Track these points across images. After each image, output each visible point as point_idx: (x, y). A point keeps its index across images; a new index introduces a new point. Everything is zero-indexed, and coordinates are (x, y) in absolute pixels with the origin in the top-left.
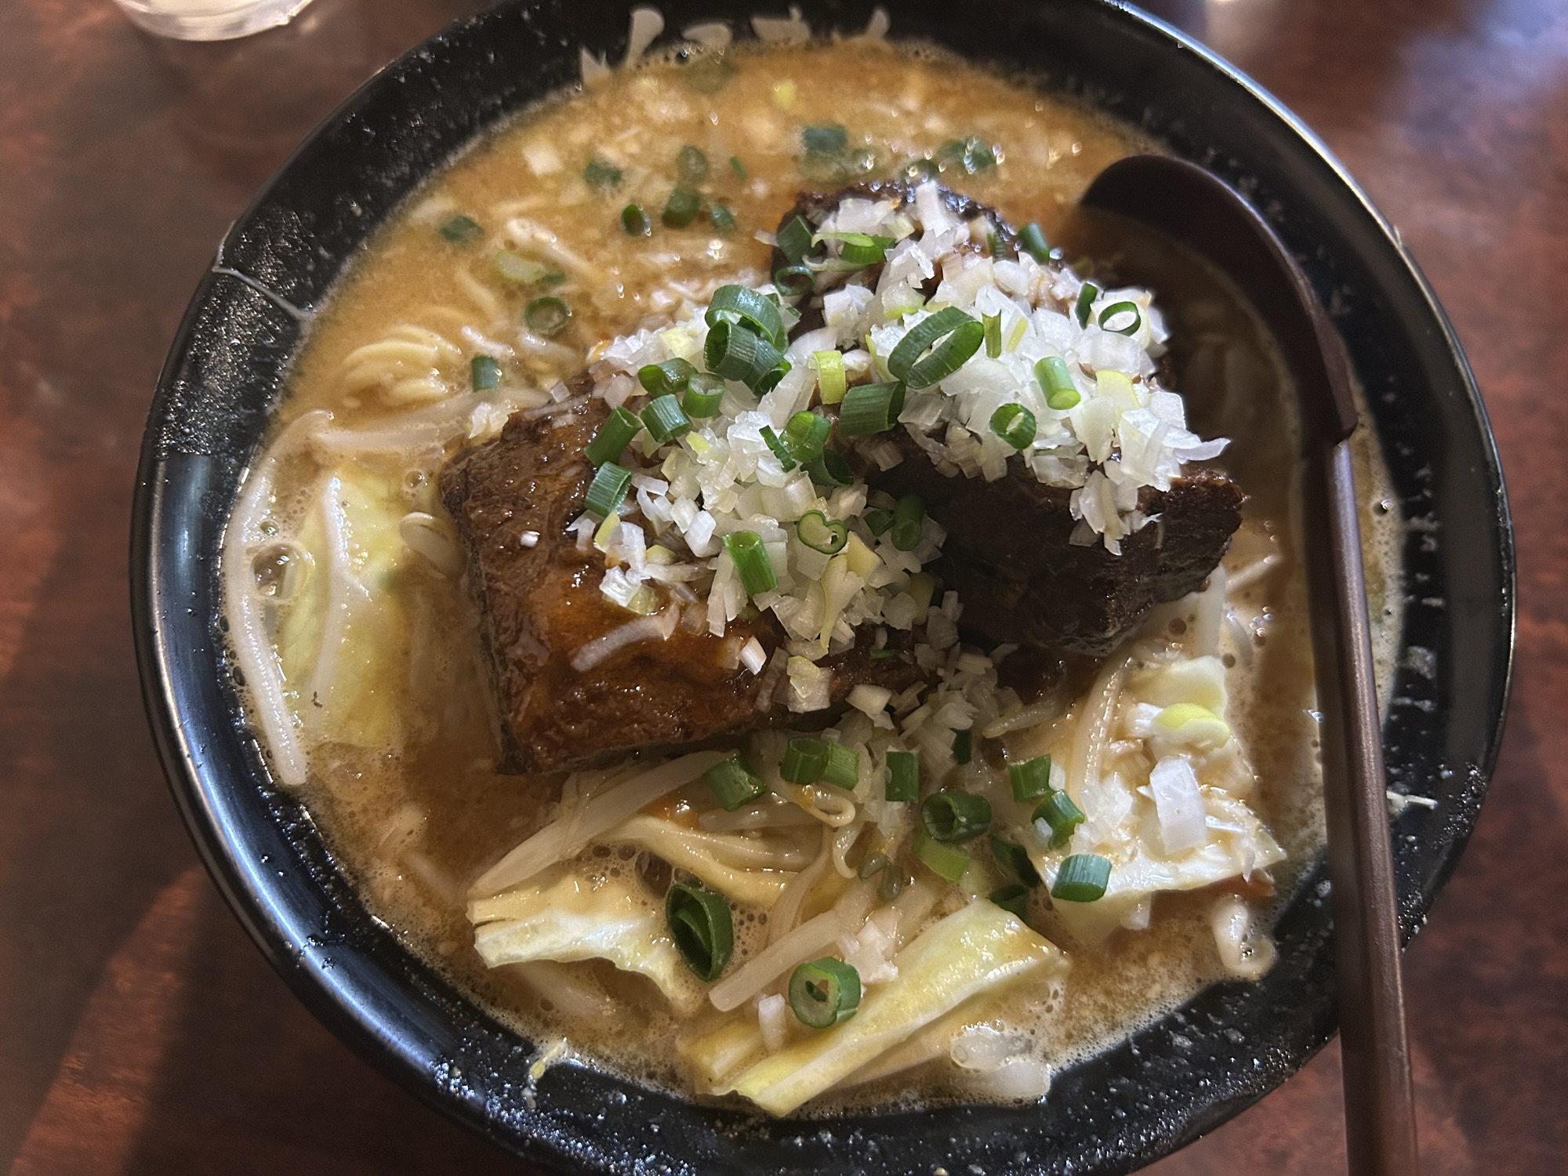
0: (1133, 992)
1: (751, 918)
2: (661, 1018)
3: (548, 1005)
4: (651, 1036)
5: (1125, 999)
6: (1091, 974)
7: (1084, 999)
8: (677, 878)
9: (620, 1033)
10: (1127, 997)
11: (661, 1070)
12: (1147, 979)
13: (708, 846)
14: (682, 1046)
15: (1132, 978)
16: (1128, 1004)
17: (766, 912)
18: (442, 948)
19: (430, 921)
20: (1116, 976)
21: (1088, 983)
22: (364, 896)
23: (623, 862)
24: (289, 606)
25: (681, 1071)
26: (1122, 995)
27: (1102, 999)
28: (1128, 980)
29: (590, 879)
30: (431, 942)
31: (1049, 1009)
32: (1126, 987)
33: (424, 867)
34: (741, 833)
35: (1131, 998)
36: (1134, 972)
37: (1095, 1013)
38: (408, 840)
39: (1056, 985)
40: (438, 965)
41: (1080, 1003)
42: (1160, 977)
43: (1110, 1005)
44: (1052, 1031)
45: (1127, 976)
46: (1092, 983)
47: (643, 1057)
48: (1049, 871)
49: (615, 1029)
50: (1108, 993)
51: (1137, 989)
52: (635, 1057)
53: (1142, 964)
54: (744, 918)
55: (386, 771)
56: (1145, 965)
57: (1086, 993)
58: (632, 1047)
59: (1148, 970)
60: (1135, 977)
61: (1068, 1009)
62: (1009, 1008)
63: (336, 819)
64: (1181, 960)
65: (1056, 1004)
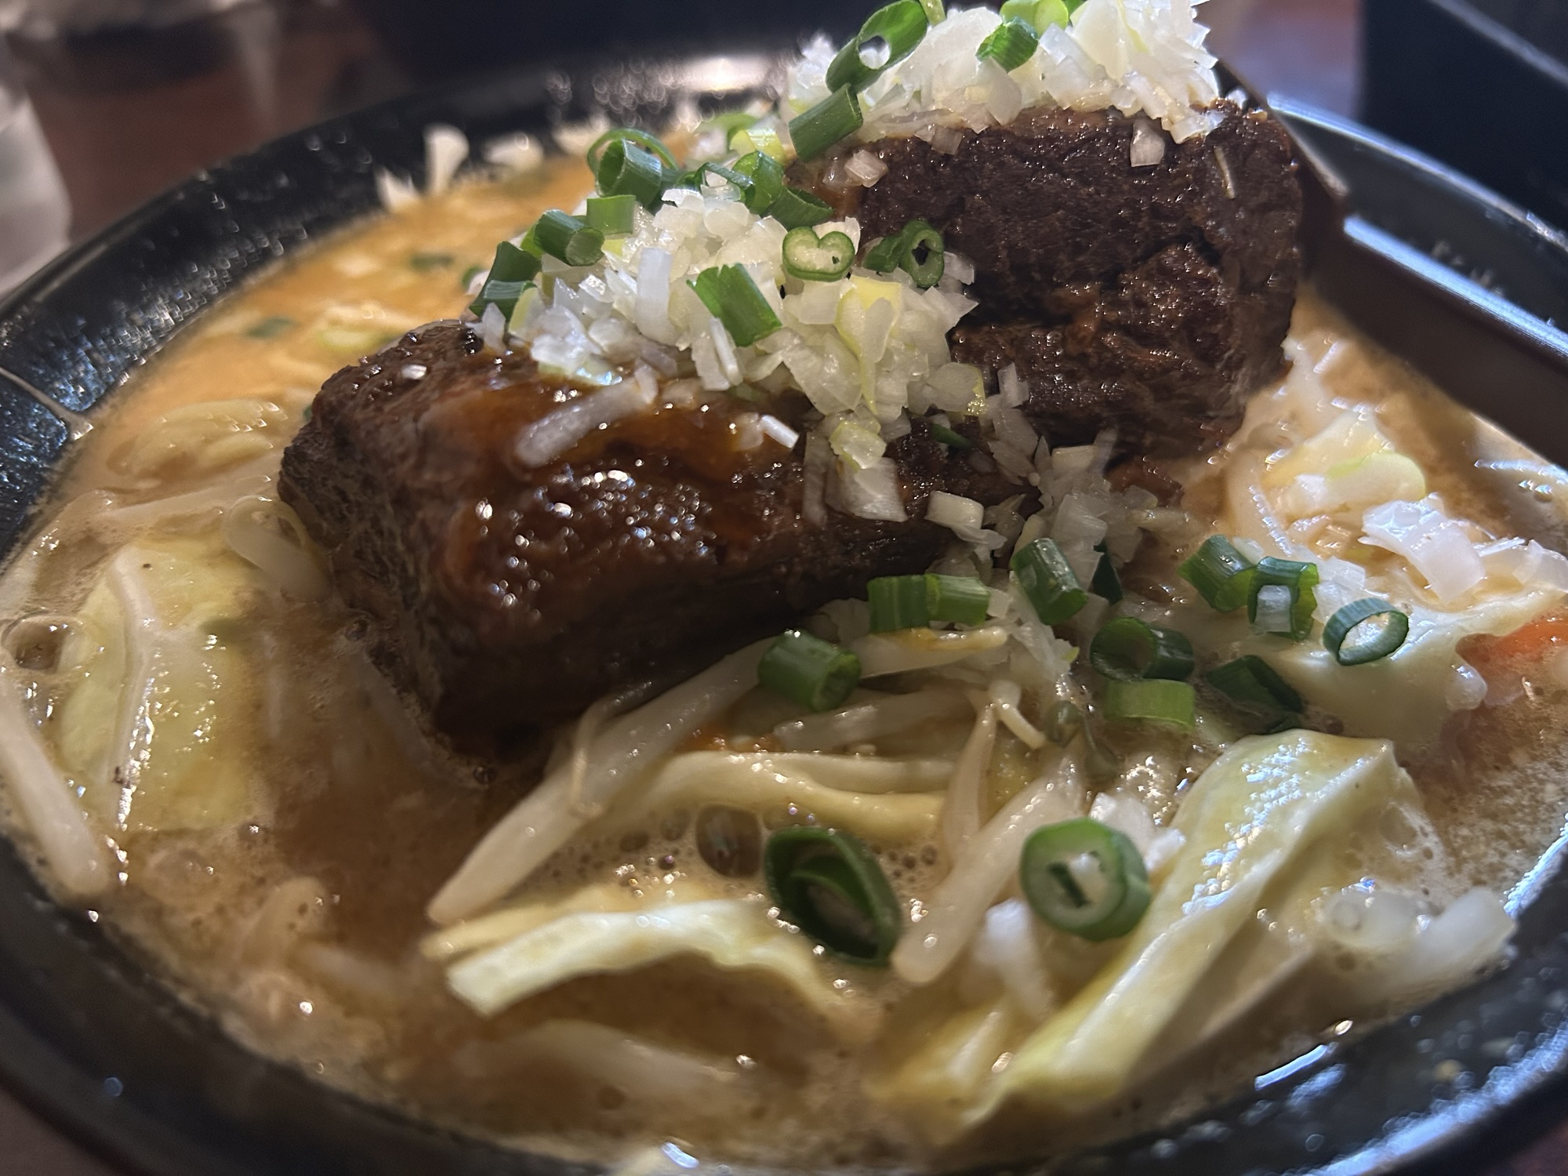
0: (1524, 803)
1: (910, 864)
2: (822, 1062)
3: (612, 1097)
4: (816, 1097)
5: (1519, 815)
6: (1451, 799)
7: (1465, 832)
8: (769, 826)
9: (758, 1114)
10: (1521, 811)
11: (854, 1148)
12: (1530, 783)
13: (801, 768)
14: (879, 1091)
15: (1509, 787)
16: (1529, 819)
17: (932, 843)
18: (393, 1073)
19: (361, 1040)
20: (1487, 791)
21: (1455, 810)
22: (233, 1025)
23: (675, 845)
24: (67, 685)
25: (895, 1132)
26: (1513, 812)
27: (1489, 825)
28: (1505, 791)
29: (625, 882)
30: (371, 1066)
31: (1428, 854)
32: (1509, 801)
33: (335, 961)
34: (844, 750)
35: (1527, 810)
36: (1505, 780)
37: (1494, 844)
38: (301, 924)
39: (1415, 819)
40: (389, 1098)
41: (1464, 838)
42: (1545, 774)
43: (1506, 828)
44: (1451, 883)
45: (1500, 787)
46: (1461, 808)
47: (815, 1138)
48: (1313, 659)
49: (748, 1105)
50: (1494, 817)
51: (1526, 797)
52: (799, 1142)
53: (1508, 767)
54: (898, 867)
55: (249, 848)
56: (1515, 768)
57: (1462, 824)
58: (790, 1127)
59: (1523, 771)
60: (1510, 784)
61: (1453, 852)
62: (1372, 859)
63: (170, 936)
64: (1555, 747)
65: (1432, 842)
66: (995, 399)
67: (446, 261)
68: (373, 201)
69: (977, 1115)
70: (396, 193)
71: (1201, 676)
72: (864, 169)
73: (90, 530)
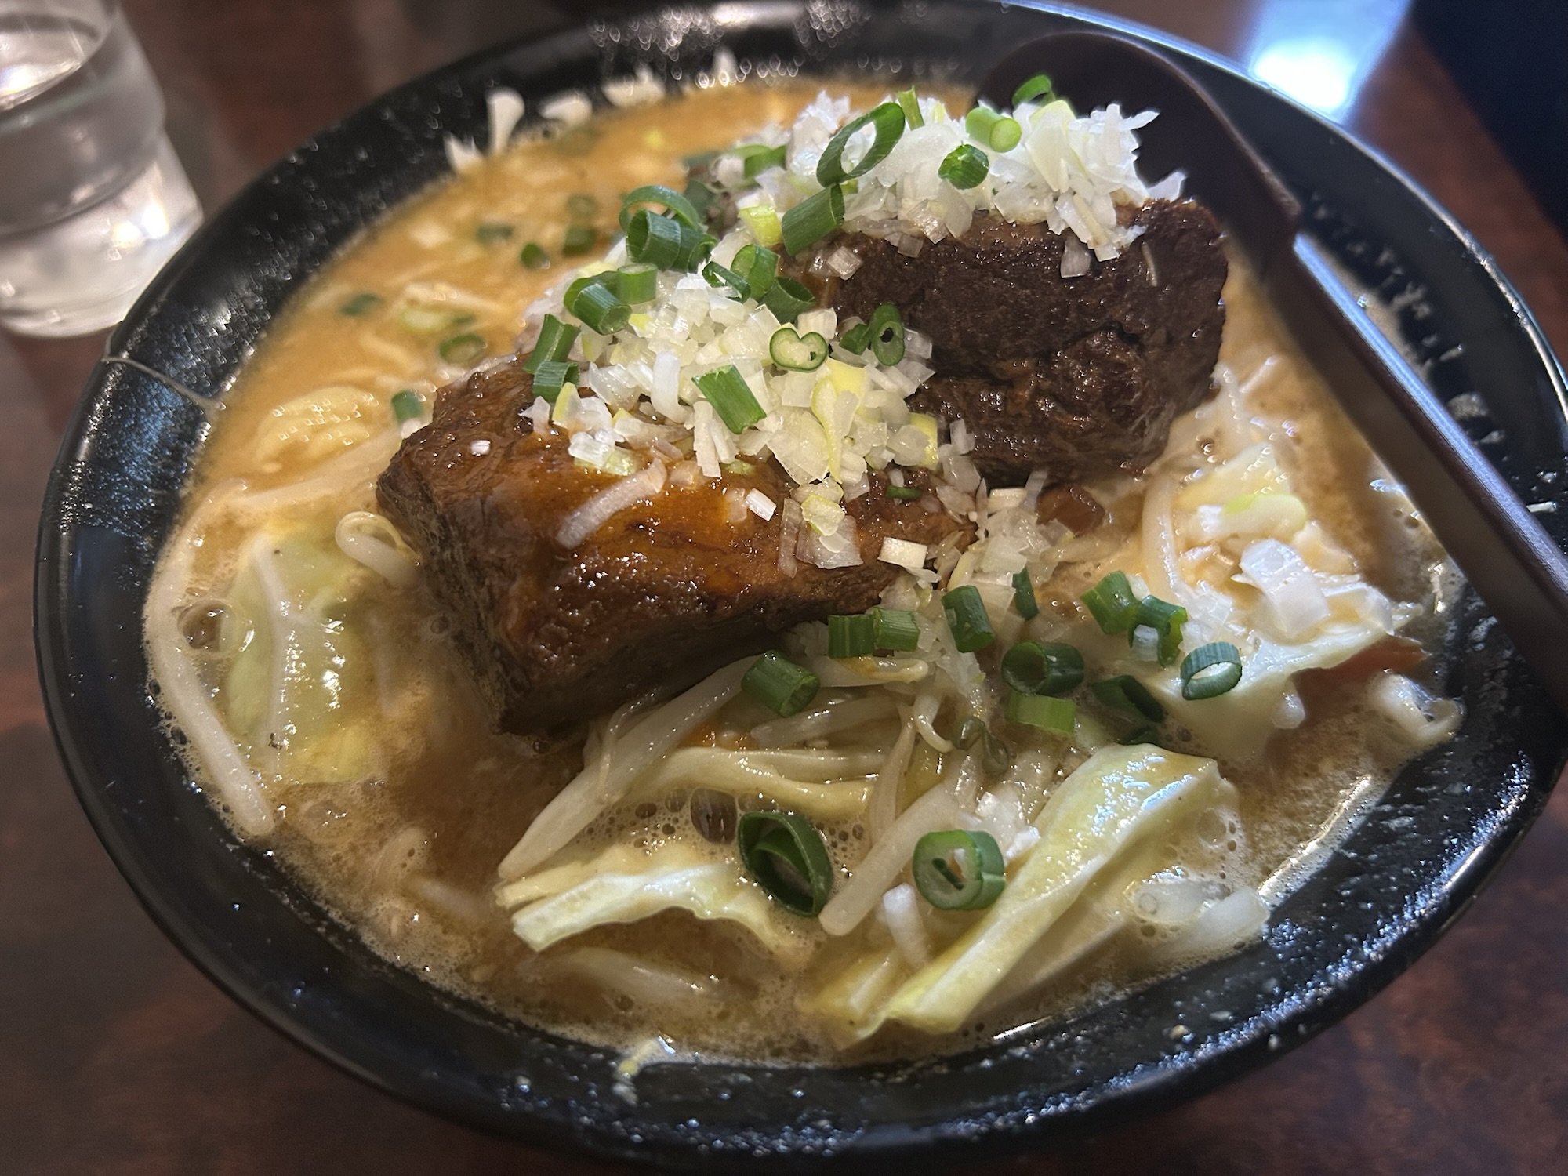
0: (1318, 805)
1: (844, 837)
2: (769, 984)
3: (625, 1003)
4: (764, 1006)
5: (1312, 815)
6: (1263, 800)
7: (1266, 828)
8: (742, 807)
9: (723, 1016)
10: (1314, 812)
11: (787, 1044)
12: (1327, 788)
13: (769, 762)
14: (806, 1006)
15: (1310, 792)
16: (1318, 819)
17: (859, 822)
18: (477, 976)
19: (455, 950)
20: (1292, 794)
21: (1263, 809)
22: (367, 938)
23: (676, 815)
24: (228, 659)
25: (812, 1037)
26: (1308, 813)
27: (1287, 823)
28: (1307, 795)
29: (640, 844)
30: (463, 970)
31: (1232, 846)
32: (1307, 803)
33: (435, 891)
34: (804, 745)
35: (1318, 812)
36: (1309, 786)
37: (1285, 839)
38: (410, 863)
39: (1228, 818)
40: (475, 994)
41: (1264, 833)
42: (1341, 781)
43: (1298, 826)
44: (1245, 870)
45: (1303, 791)
46: (1268, 808)
47: (760, 1036)
48: (1169, 686)
49: (715, 1011)
50: (1291, 815)
51: (1321, 801)
52: (751, 1038)
53: (1314, 774)
54: (836, 839)
55: (371, 800)
56: (1320, 775)
57: (1266, 821)
58: (744, 1027)
59: (1325, 778)
60: (1312, 789)
61: (1253, 845)
62: (1186, 851)
63: (320, 866)
64: (1357, 758)
65: (1238, 838)
66: (947, 447)
67: (507, 232)
68: (442, 165)
69: (865, 1033)
70: (462, 155)
71: (1088, 686)
72: (843, 263)
73: (231, 514)
